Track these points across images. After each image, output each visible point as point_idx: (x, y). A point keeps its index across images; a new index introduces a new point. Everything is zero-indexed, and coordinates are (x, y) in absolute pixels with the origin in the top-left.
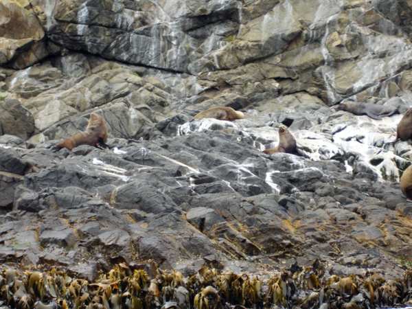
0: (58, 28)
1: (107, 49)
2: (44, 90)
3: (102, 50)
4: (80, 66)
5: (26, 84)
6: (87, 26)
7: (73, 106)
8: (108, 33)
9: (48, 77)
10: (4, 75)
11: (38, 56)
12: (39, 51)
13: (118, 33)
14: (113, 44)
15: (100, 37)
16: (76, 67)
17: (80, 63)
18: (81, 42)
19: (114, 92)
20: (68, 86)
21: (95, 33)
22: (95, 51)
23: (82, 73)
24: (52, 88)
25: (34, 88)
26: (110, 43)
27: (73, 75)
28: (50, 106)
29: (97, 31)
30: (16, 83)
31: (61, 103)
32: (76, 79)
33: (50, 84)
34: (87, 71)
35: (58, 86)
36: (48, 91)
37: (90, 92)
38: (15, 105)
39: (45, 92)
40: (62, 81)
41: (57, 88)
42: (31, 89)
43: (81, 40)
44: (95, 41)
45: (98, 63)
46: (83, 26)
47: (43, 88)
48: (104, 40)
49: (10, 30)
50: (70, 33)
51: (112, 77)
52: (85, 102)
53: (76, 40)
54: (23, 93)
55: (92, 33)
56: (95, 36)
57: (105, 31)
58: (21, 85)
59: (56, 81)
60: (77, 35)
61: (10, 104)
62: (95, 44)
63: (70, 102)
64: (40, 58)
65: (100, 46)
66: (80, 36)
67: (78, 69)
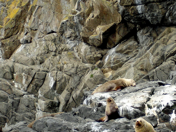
0: (126, 11)
1: (164, 19)
2: (126, 61)
3: (160, 20)
4: (148, 36)
5: (114, 59)
6: (143, 5)
7: (142, 70)
8: (160, 7)
9: (128, 50)
10: (99, 55)
11: (121, 34)
12: (121, 31)
13: (168, 5)
14: (167, 14)
15: (156, 11)
16: (146, 38)
17: (148, 34)
18: (143, 18)
19: (166, 53)
20: (141, 54)
21: (151, 9)
22: (155, 22)
23: (151, 41)
24: (131, 58)
25: (119, 61)
26: (165, 14)
27: (144, 45)
28: (128, 73)
29: (152, 7)
30: (108, 60)
31: (135, 69)
32: (146, 47)
33: (130, 55)
34: (154, 39)
35: (135, 56)
36: (129, 61)
37: (152, 56)
38: (100, 79)
39: (126, 63)
40: (138, 51)
41: (135, 57)
42: (117, 62)
43: (143, 17)
44: (153, 15)
45: (161, 30)
46: (141, 6)
47: (125, 59)
48: (159, 13)
49: (103, 19)
50: (133, 13)
51: (168, 40)
52: (149, 65)
53: (139, 18)
54: (112, 66)
55: (149, 10)
56: (151, 11)
57: (158, 5)
58: (111, 60)
59: (134, 52)
60: (139, 14)
61: (97, 79)
62: (154, 17)
63: (140, 67)
64: (123, 36)
65: (158, 18)
66: (140, 14)
67: (147, 39)
